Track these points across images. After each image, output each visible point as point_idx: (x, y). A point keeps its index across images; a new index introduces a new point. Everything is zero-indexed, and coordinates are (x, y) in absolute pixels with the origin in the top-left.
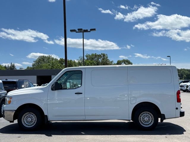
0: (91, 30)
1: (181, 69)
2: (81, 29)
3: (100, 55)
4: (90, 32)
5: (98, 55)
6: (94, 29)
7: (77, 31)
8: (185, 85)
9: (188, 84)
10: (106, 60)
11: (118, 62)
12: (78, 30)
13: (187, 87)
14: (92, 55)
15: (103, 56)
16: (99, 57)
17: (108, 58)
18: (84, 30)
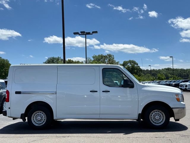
0: (93, 32)
1: (187, 69)
2: (84, 32)
3: (106, 56)
4: (92, 34)
5: (105, 56)
6: (96, 32)
7: (80, 34)
8: (184, 84)
9: (187, 83)
10: (113, 61)
11: (124, 63)
12: (81, 32)
13: (186, 86)
14: (99, 56)
15: (109, 57)
16: (105, 58)
17: (114, 59)
18: (87, 33)
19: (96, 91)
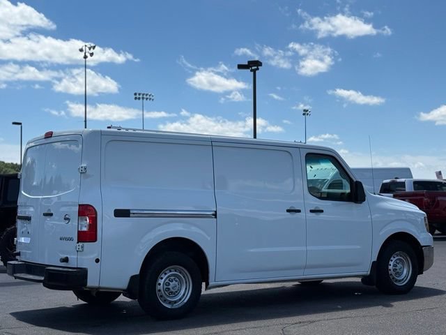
19: (299, 211)
